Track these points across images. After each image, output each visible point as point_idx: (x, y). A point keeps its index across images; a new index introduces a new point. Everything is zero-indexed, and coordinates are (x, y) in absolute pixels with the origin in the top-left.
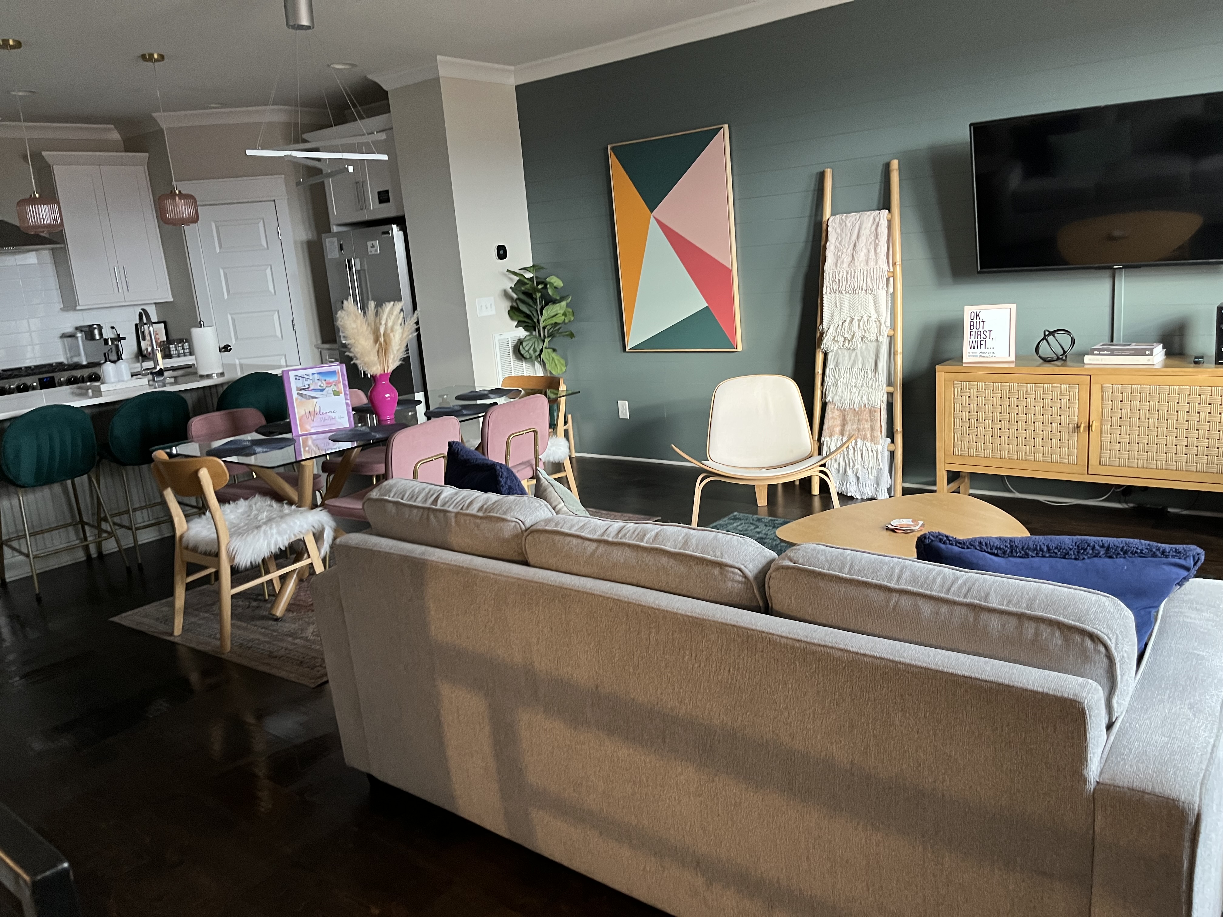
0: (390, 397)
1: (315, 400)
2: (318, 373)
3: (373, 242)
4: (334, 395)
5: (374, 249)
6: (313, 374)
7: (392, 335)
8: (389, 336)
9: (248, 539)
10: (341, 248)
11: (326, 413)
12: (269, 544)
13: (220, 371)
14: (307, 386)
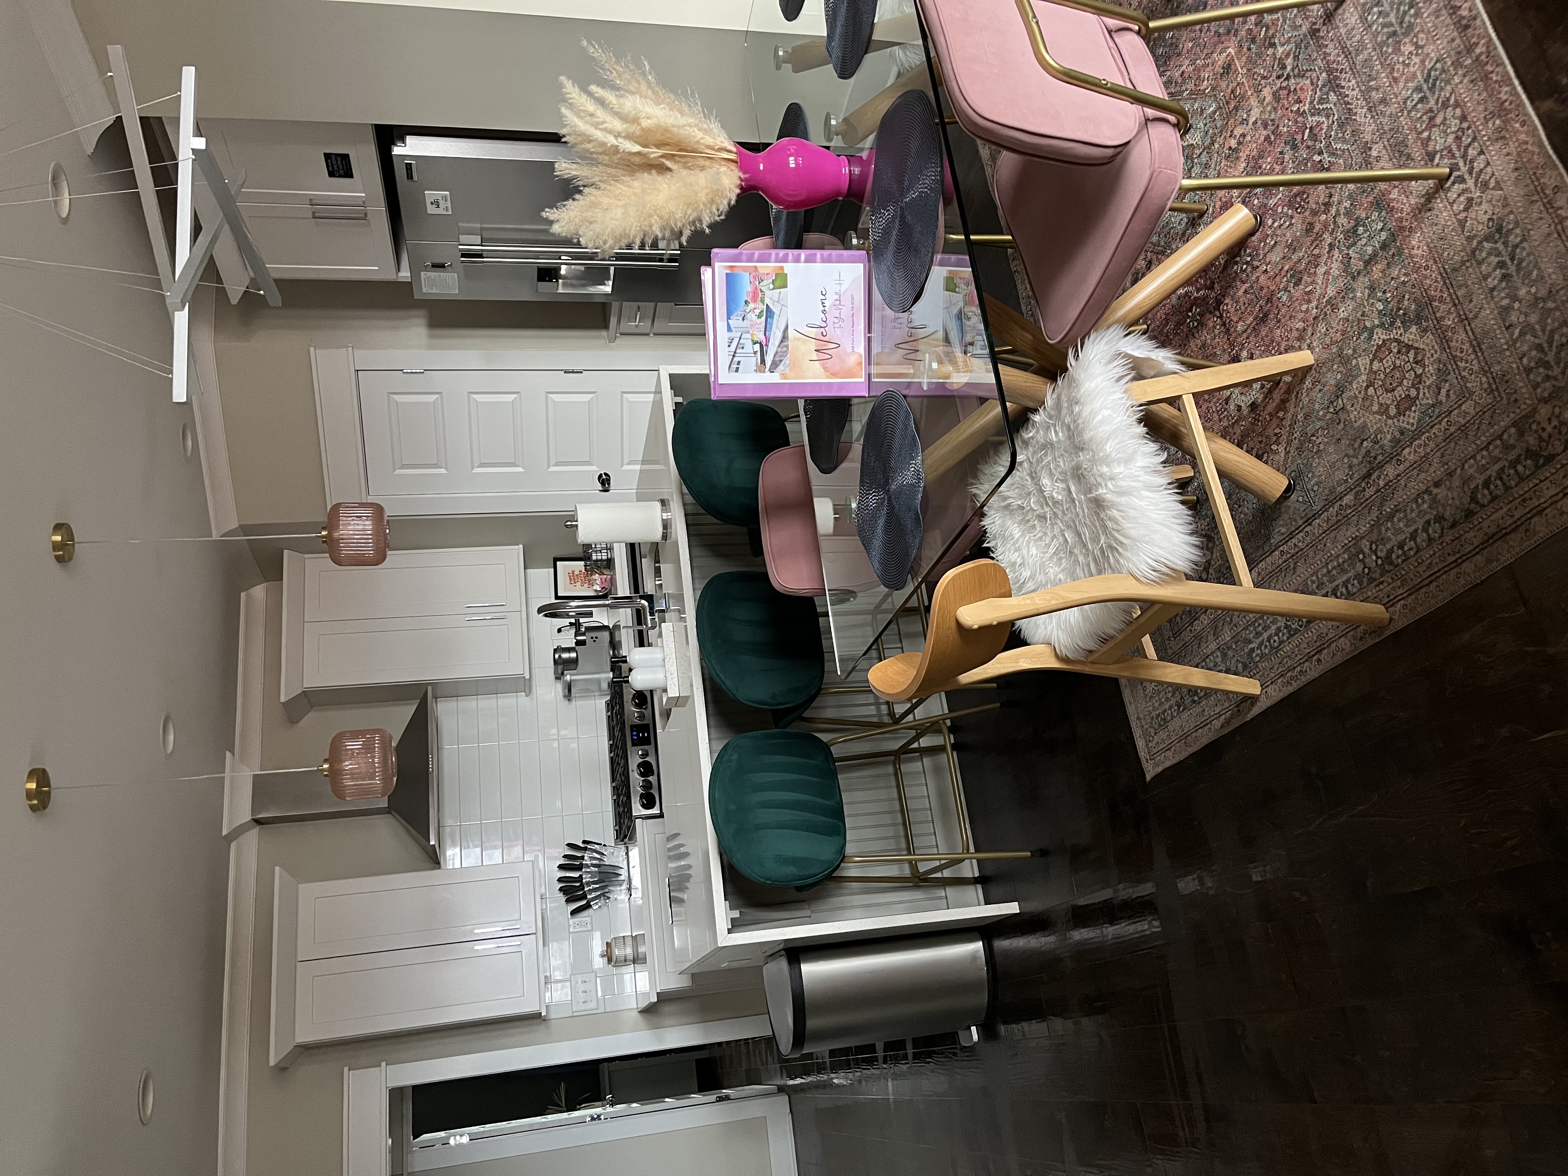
0: (796, 155)
1: (791, 333)
2: (729, 318)
3: (428, 202)
4: (785, 286)
5: (441, 202)
6: (729, 329)
7: (645, 123)
8: (646, 131)
9: (1133, 533)
10: (440, 266)
11: (824, 312)
12: (1149, 487)
13: (658, 505)
14: (757, 347)
